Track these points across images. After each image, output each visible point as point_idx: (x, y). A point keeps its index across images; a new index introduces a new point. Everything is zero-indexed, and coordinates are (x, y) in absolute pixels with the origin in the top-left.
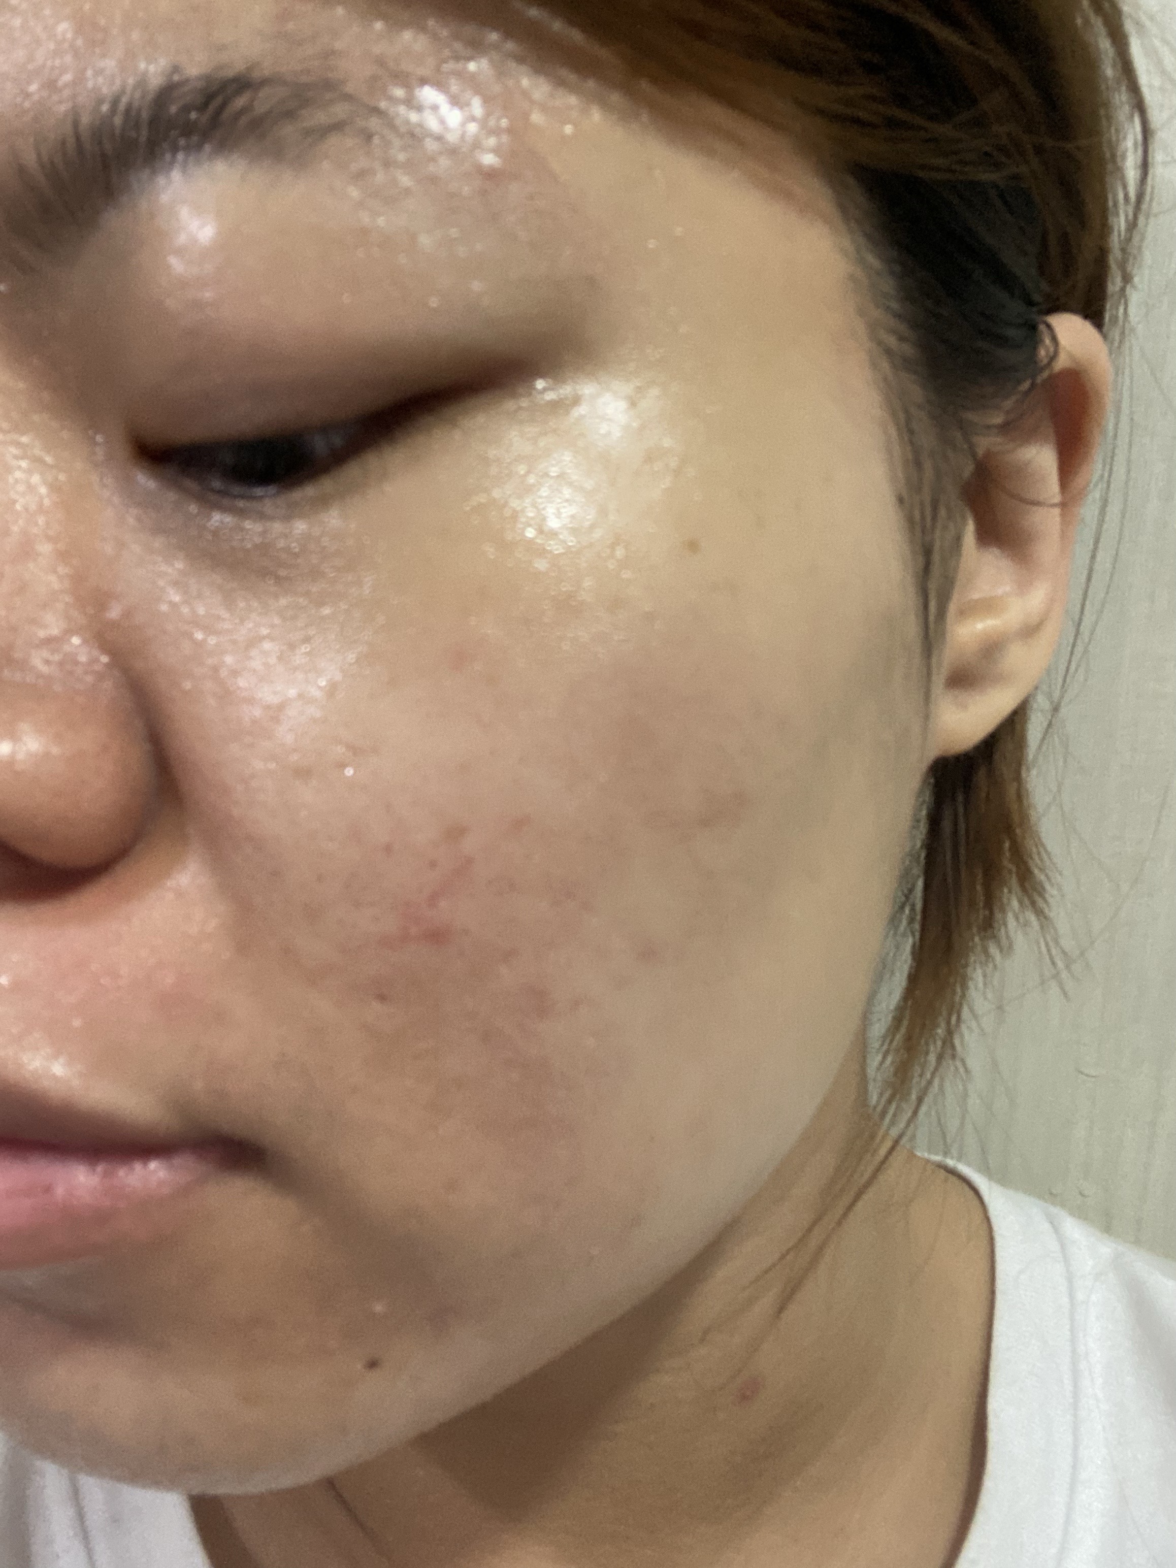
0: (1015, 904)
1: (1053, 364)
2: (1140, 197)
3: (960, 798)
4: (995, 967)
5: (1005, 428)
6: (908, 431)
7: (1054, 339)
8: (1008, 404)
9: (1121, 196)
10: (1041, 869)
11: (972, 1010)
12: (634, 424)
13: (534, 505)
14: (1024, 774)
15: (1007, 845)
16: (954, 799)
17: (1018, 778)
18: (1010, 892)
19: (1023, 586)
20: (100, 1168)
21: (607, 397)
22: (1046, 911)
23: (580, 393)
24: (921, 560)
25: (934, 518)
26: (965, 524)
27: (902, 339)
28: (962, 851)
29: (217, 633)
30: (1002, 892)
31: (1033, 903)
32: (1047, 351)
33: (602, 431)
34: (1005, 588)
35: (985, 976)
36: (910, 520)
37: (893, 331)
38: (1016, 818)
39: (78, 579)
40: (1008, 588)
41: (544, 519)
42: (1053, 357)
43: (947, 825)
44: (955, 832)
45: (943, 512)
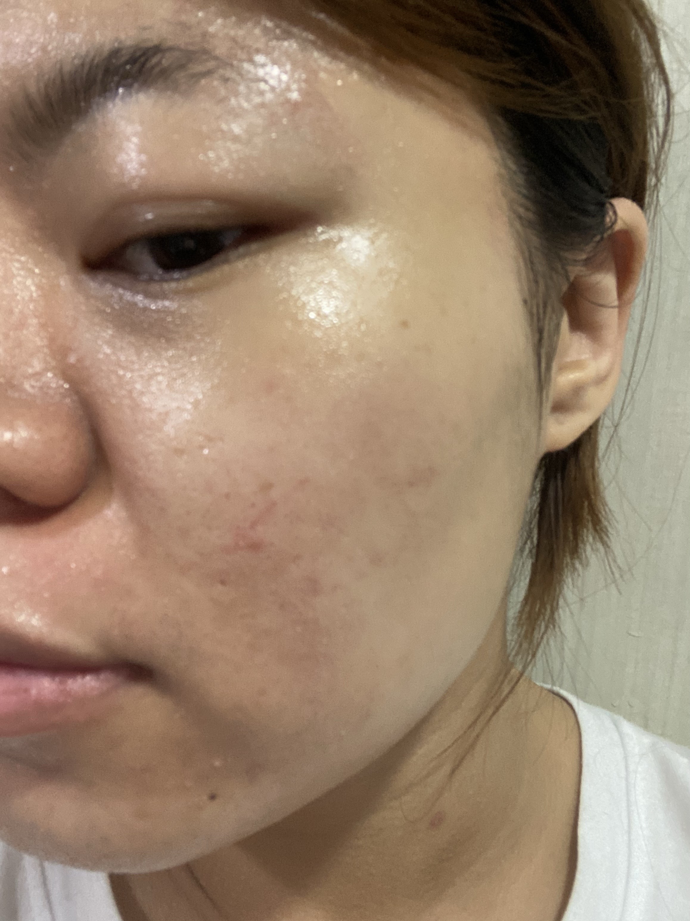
0: (591, 539)
1: (614, 226)
2: (665, 133)
3: (559, 476)
4: (579, 575)
5: (587, 262)
6: (530, 263)
7: (615, 213)
8: (589, 248)
9: (654, 132)
10: (605, 519)
11: (565, 600)
12: (373, 254)
13: (315, 299)
14: (596, 464)
15: (586, 504)
16: (556, 477)
17: (593, 466)
18: (588, 530)
19: (596, 355)
20: (57, 679)
21: (358, 238)
22: (608, 542)
23: (342, 235)
24: (537, 336)
25: (545, 312)
26: (562, 316)
27: (527, 209)
28: (560, 508)
29: (132, 371)
30: (583, 531)
31: (601, 539)
32: (611, 218)
33: (355, 258)
34: (585, 356)
35: (573, 580)
36: (531, 314)
37: (522, 205)
38: (591, 489)
39: (52, 340)
40: (587, 356)
41: (320, 308)
42: (614, 223)
43: (551, 493)
44: (556, 497)
45: (549, 309)
